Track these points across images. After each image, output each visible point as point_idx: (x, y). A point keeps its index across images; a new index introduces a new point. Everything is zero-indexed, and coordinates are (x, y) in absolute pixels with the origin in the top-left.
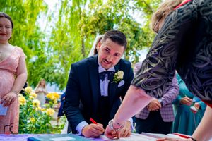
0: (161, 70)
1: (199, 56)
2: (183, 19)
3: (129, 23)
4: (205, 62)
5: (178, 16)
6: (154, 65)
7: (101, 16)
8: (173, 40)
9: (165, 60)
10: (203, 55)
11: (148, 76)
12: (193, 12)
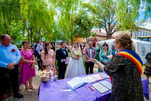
7: (77, 19)
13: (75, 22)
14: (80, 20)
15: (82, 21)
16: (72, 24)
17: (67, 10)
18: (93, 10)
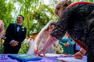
0: (62, 31)
1: (75, 26)
2: (71, 12)
3: (46, 16)
4: (77, 28)
5: (68, 11)
6: (59, 28)
7: (36, 13)
8: (67, 20)
9: (64, 27)
10: (77, 26)
11: (57, 32)
12: (74, 10)
13: (34, 16)
14: (39, 15)
15: (41, 17)
16: (30, 18)
17: (27, 7)
18: (52, 11)
